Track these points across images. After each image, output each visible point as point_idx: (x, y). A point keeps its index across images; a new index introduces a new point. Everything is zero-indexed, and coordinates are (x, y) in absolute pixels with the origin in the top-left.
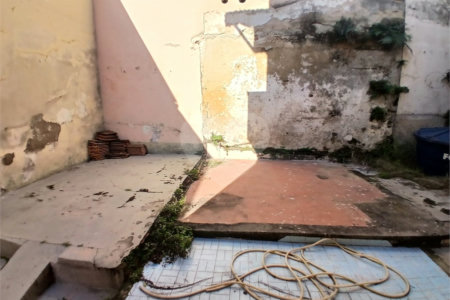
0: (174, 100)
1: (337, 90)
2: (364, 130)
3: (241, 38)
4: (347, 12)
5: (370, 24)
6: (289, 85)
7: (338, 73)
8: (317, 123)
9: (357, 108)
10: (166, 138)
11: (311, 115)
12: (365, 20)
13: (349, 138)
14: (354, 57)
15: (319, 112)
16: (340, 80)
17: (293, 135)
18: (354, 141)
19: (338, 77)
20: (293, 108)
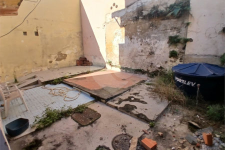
1: (152, 42)
2: (166, 62)
3: (116, 23)
4: (156, 2)
5: (169, 5)
6: (133, 40)
7: (152, 33)
8: (144, 58)
9: (162, 51)
10: (97, 61)
11: (141, 54)
12: (166, 4)
13: (159, 66)
14: (160, 24)
15: (145, 52)
16: (154, 37)
17: (135, 62)
18: (161, 68)
19: (153, 35)
20: (134, 50)
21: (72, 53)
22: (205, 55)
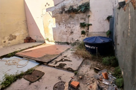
0: (39, 30)
1: (72, 26)
2: (80, 37)
3: (50, 15)
4: (72, 3)
5: (79, 6)
6: (60, 25)
7: (71, 21)
8: (68, 35)
9: (77, 31)
10: (39, 39)
11: (66, 33)
12: (77, 5)
13: (76, 39)
14: (75, 16)
15: (68, 32)
16: (72, 23)
17: (63, 38)
18: (78, 40)
19: (72, 22)
20: (62, 31)
21: (20, 35)
22: (99, 32)
